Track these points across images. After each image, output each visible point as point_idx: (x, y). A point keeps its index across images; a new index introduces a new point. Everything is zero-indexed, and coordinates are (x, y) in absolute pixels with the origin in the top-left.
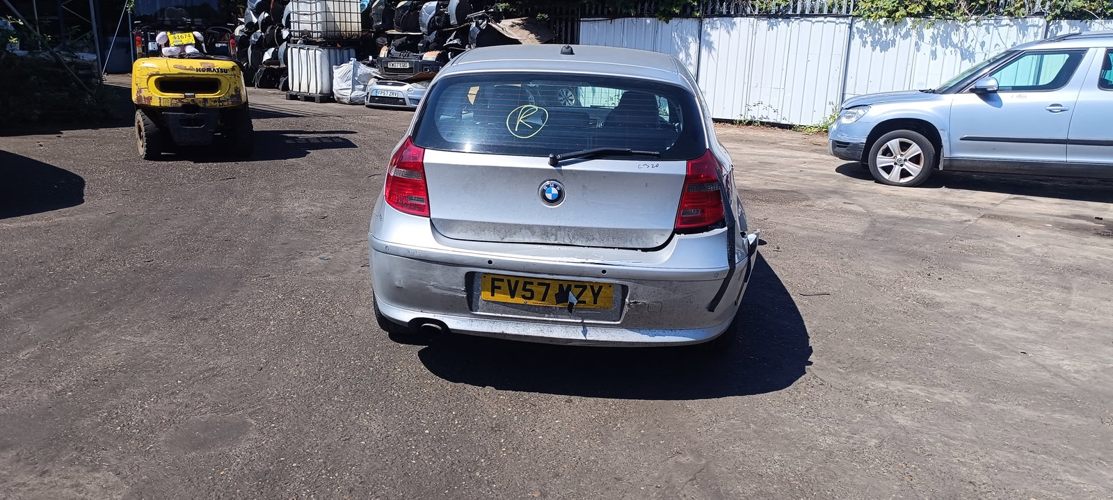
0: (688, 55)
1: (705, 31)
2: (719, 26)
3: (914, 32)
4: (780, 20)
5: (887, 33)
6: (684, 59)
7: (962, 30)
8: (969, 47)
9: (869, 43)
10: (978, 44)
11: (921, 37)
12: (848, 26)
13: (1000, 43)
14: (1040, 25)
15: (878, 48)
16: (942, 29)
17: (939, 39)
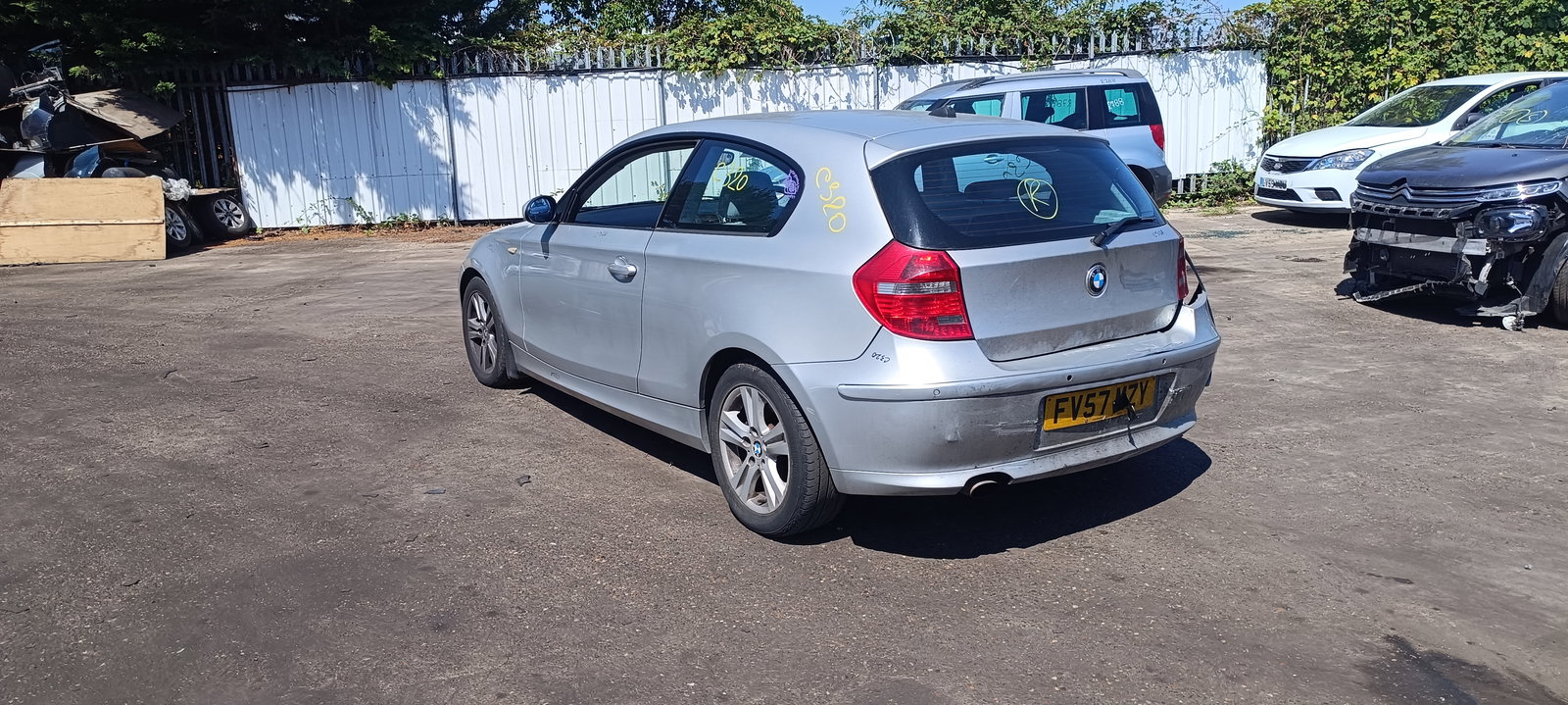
1: (454, 99)
2: (474, 89)
3: (739, 88)
4: (564, 77)
5: (707, 89)
7: (791, 82)
8: (802, 101)
9: (688, 103)
10: (812, 98)
11: (748, 92)
12: (657, 82)
13: (834, 95)
14: (870, 73)
15: (700, 108)
16: (769, 81)
17: (768, 94)
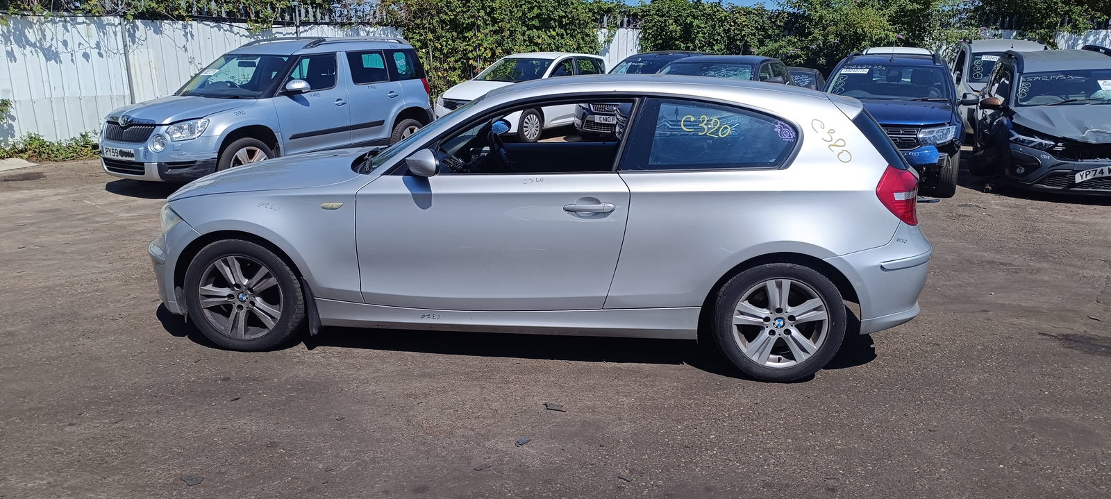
7: (36, 27)
8: (51, 46)
10: (60, 44)
13: (83, 42)
14: (116, 24)
16: (12, 25)
17: (12, 38)
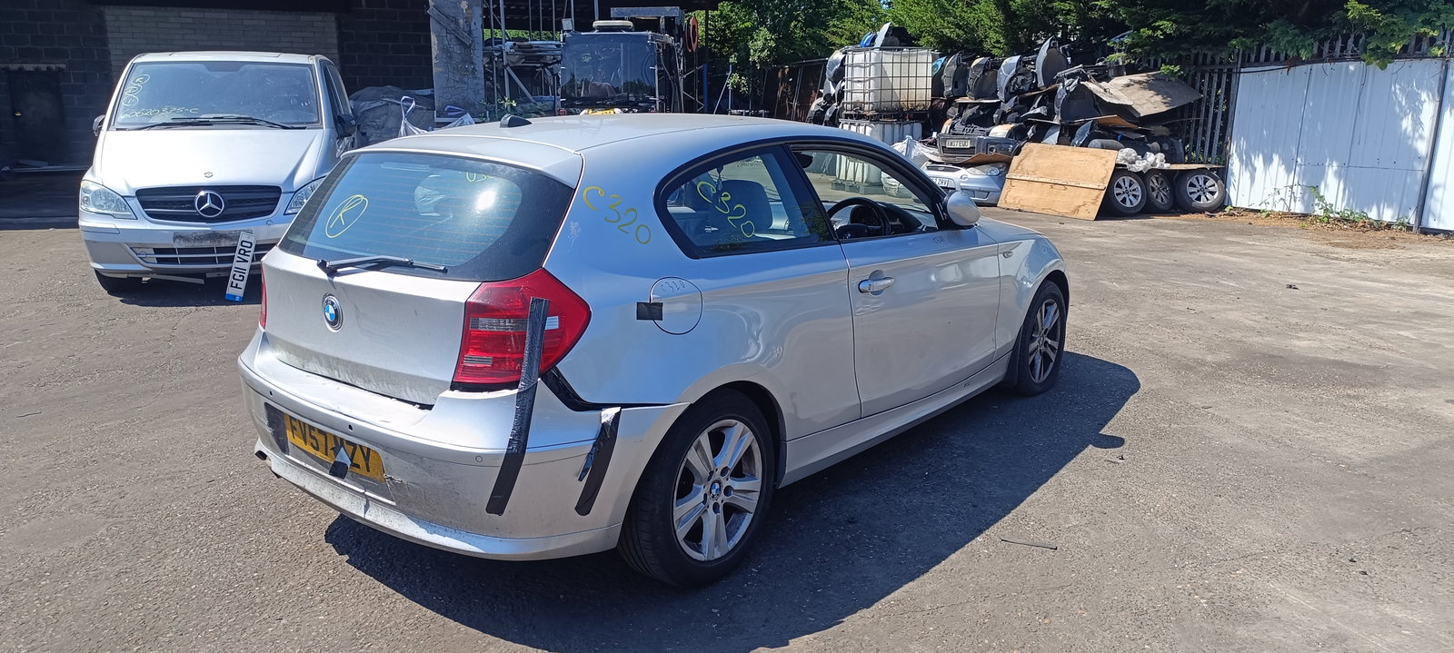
0: (1417, 123)
6: (1410, 129)
